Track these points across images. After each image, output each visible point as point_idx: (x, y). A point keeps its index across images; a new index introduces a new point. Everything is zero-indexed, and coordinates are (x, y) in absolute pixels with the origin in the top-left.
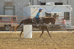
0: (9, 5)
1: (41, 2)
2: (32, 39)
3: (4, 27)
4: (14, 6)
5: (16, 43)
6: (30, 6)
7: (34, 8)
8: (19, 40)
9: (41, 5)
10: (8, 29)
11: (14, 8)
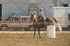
0: (33, 7)
1: (64, 4)
2: (55, 39)
3: (29, 28)
4: (38, 8)
5: (40, 42)
6: (53, 7)
7: (57, 9)
8: (43, 40)
9: (64, 6)
10: (32, 30)
11: (38, 9)
